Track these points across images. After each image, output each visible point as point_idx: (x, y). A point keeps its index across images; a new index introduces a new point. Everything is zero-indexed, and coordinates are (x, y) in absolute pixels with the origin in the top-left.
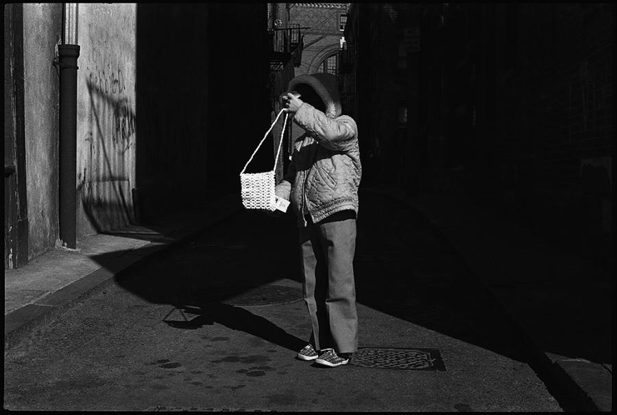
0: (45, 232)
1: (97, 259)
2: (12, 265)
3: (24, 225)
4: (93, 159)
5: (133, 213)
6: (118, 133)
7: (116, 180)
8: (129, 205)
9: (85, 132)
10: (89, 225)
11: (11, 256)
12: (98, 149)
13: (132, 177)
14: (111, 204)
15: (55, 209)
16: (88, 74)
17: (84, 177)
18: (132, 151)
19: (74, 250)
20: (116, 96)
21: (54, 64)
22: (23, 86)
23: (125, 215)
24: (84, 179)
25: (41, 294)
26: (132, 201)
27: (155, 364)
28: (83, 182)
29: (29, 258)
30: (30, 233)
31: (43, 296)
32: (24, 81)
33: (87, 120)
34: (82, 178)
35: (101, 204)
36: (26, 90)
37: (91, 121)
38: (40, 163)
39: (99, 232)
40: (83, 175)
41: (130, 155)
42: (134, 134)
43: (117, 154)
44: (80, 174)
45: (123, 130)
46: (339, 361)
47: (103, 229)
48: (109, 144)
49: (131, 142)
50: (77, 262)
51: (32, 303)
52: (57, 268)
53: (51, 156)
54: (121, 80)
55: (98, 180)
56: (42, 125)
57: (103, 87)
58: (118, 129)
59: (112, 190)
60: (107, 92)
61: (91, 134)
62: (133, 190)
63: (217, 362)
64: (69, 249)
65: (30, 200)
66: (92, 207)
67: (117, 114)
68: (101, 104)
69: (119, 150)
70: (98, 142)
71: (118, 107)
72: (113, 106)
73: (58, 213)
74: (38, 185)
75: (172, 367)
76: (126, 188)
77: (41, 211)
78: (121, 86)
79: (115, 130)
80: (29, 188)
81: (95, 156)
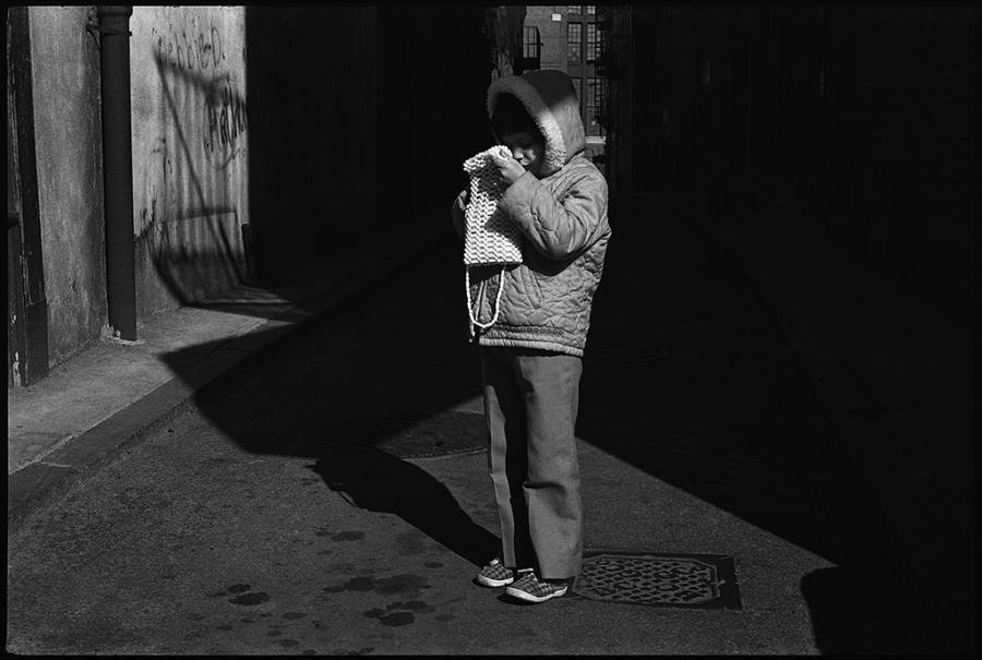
0: (81, 317)
1: (171, 359)
2: (19, 381)
3: (39, 310)
4: (168, 181)
5: (245, 264)
6: (214, 133)
7: (212, 213)
8: (238, 251)
9: (152, 139)
10: (164, 294)
11: (16, 365)
12: (179, 165)
13: (242, 205)
14: (205, 256)
15: (98, 274)
16: (156, 40)
17: (153, 216)
18: (241, 161)
19: (133, 343)
20: (208, 73)
21: (88, 28)
22: (30, 75)
23: (231, 269)
24: (153, 219)
25: (55, 442)
26: (242, 246)
27: (223, 594)
28: (151, 224)
29: (51, 364)
30: (51, 323)
31: (59, 446)
32: (30, 63)
33: (155, 117)
34: (149, 217)
35: (185, 258)
36: (34, 79)
37: (163, 117)
38: (66, 201)
39: (185, 303)
40: (150, 212)
41: (238, 170)
42: (244, 134)
43: (213, 171)
44: (145, 211)
45: (223, 128)
46: (549, 593)
47: (191, 297)
48: (199, 156)
49: (238, 146)
50: (133, 368)
51: (37, 460)
52: (98, 383)
53: (87, 188)
54: (216, 45)
55: (180, 217)
56: (68, 136)
57: (184, 59)
58: (212, 128)
59: (207, 231)
60: (190, 67)
61: (164, 141)
62: (243, 226)
63: (335, 590)
64: (125, 342)
65: (49, 265)
66: (170, 264)
67: (211, 102)
68: (182, 88)
69: (217, 162)
70: (178, 154)
71: (212, 92)
72: (204, 88)
73: (104, 280)
74: (65, 238)
75: (250, 604)
76: (232, 224)
77: (71, 282)
78: (217, 53)
79: (207, 129)
80: (46, 247)
81: (173, 177)
